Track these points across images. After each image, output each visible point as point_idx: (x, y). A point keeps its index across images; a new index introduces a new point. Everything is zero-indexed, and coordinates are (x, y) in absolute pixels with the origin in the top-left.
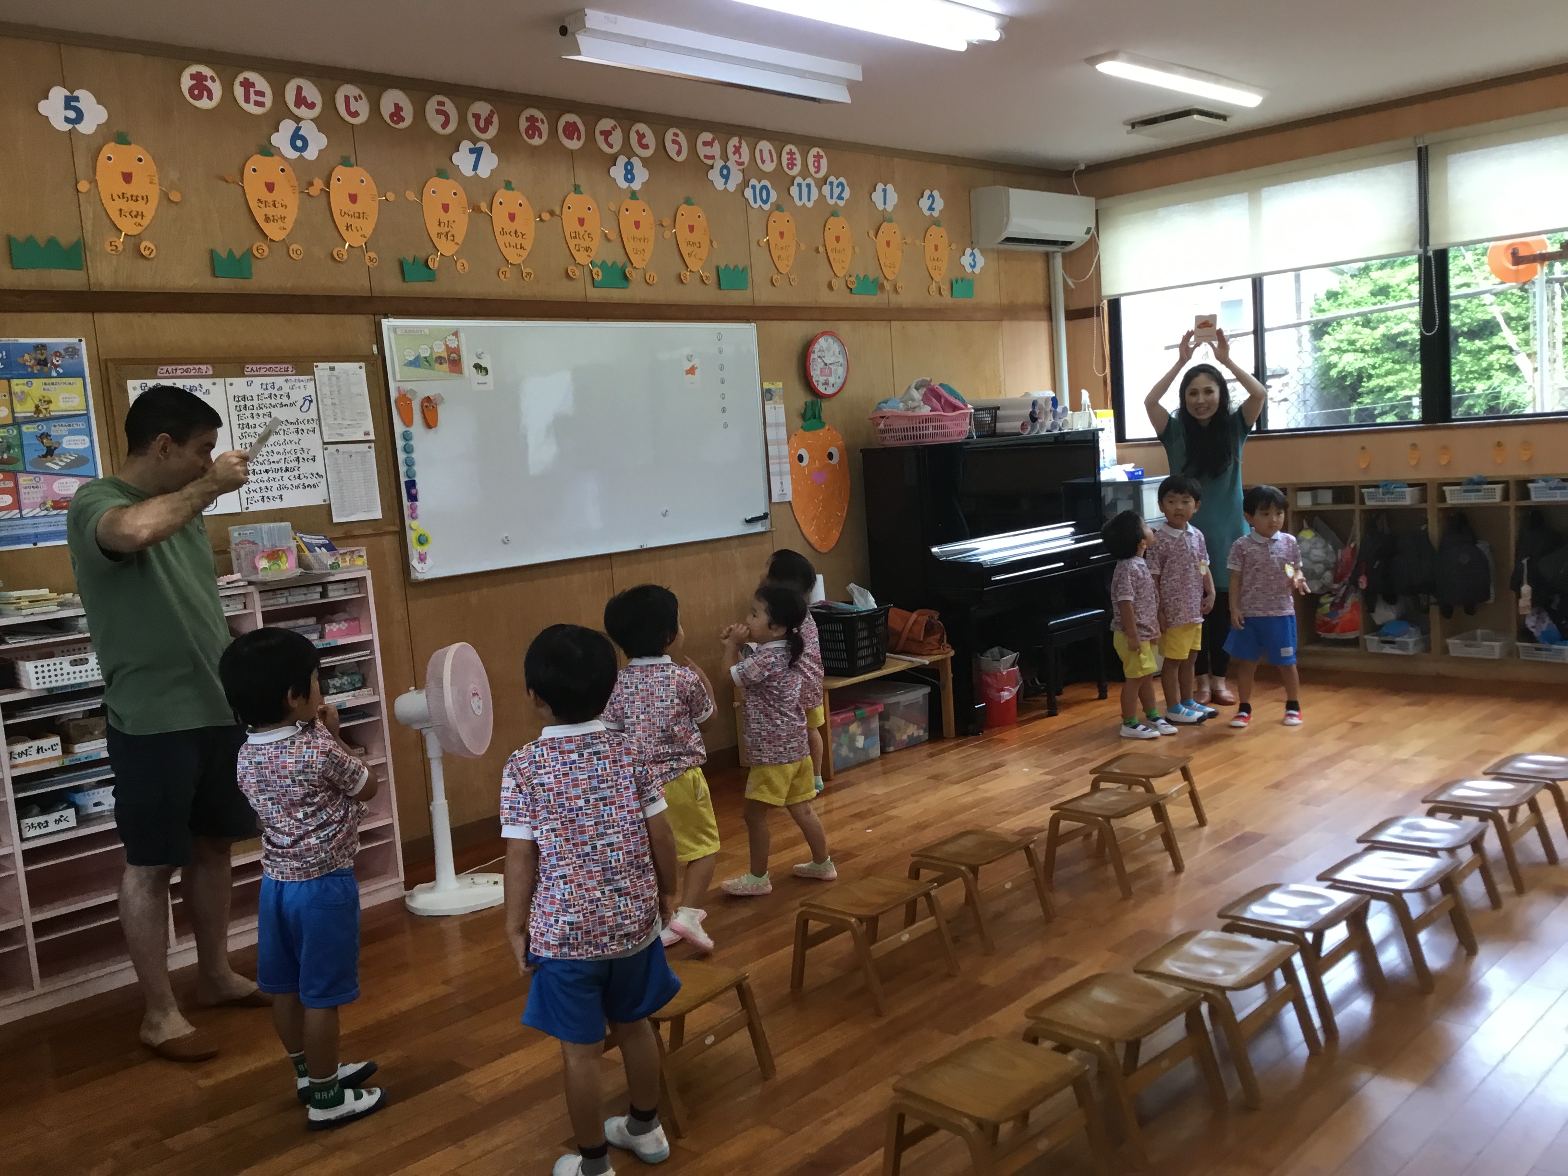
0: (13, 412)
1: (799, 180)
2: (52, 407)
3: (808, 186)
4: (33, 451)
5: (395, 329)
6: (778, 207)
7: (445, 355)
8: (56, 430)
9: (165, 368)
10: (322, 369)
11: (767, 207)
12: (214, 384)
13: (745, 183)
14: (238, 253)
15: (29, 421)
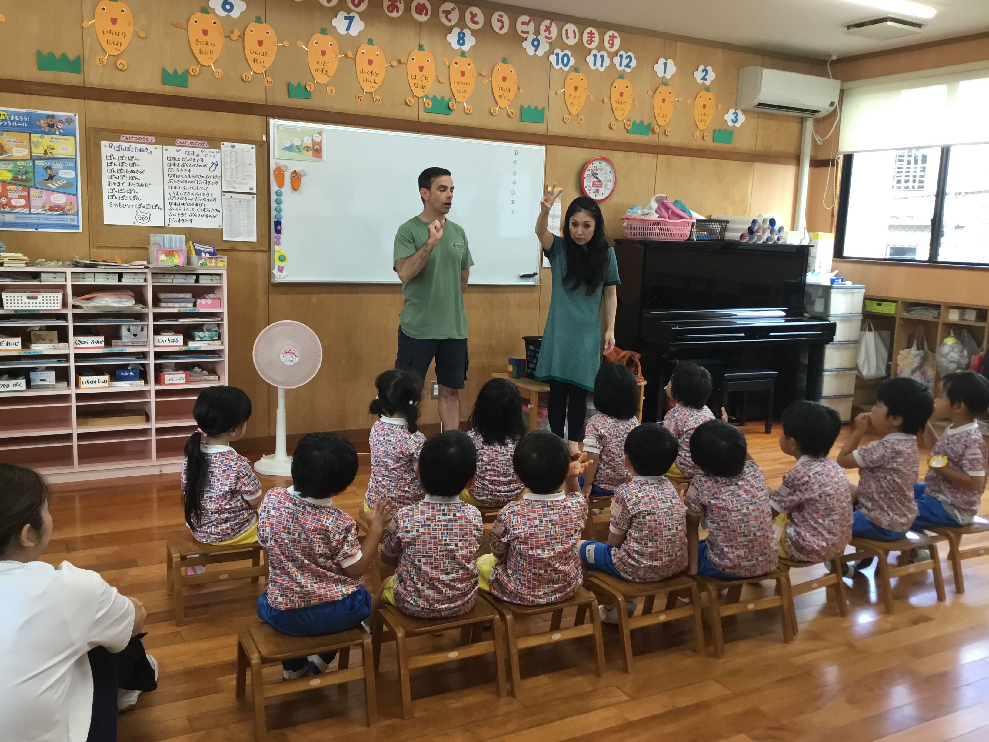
0: (31, 152)
1: (595, 52)
2: (54, 152)
3: (602, 56)
4: (41, 176)
5: (278, 126)
6: (576, 69)
7: (311, 146)
8: (55, 165)
9: (125, 136)
10: (226, 146)
11: (566, 69)
12: (156, 148)
13: (551, 52)
14: (180, 72)
15: (40, 158)
